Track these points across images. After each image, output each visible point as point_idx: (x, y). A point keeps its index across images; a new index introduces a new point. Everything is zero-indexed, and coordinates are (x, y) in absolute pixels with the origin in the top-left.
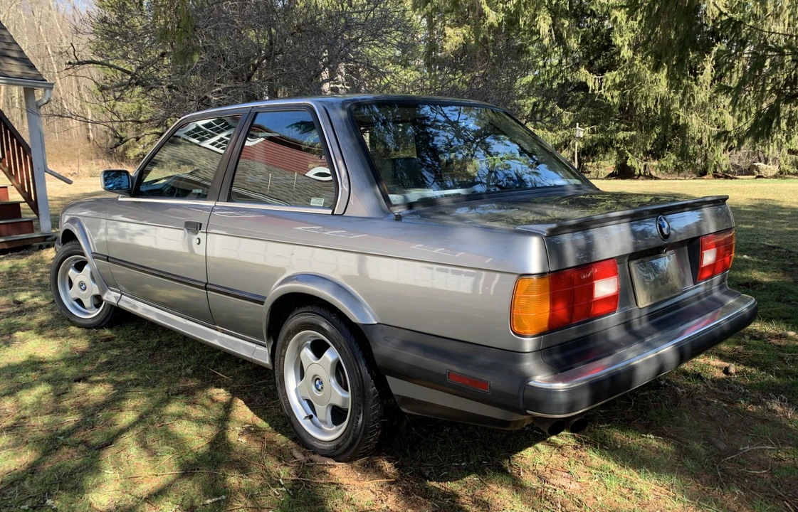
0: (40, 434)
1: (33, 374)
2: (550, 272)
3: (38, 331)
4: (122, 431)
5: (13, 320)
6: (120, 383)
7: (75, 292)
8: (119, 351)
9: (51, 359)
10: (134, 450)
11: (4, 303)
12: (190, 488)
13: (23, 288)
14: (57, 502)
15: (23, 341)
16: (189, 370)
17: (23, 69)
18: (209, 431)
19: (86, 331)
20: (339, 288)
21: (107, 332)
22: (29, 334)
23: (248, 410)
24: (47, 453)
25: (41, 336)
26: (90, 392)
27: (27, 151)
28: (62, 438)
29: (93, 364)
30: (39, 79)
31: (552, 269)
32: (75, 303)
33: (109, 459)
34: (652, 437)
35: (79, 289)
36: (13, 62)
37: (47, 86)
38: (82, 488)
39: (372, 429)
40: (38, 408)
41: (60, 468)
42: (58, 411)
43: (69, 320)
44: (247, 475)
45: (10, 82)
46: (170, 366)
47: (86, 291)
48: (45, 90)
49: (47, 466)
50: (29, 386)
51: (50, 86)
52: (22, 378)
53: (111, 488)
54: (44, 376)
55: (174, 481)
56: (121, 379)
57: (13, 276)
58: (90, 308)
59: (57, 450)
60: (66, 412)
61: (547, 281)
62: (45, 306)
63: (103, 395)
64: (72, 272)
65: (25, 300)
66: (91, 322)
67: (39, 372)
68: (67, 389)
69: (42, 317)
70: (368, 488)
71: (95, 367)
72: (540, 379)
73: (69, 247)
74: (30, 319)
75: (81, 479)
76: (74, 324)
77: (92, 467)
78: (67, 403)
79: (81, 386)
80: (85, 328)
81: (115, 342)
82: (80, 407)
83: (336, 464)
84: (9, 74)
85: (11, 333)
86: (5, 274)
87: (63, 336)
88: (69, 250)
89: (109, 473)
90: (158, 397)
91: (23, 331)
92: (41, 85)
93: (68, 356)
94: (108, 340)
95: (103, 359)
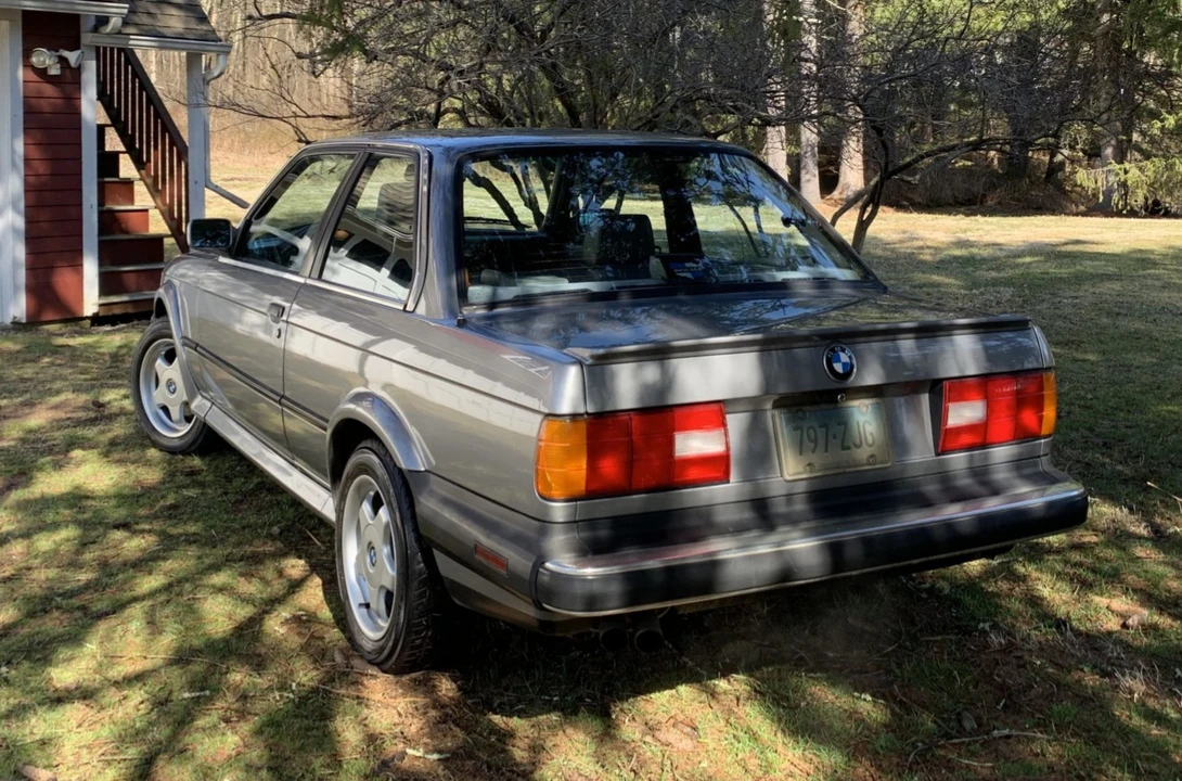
0: (37, 591)
1: (67, 512)
2: (587, 413)
3: (104, 450)
4: (135, 599)
5: (80, 432)
6: (171, 536)
7: (160, 395)
8: (197, 491)
9: (102, 494)
10: (135, 626)
11: (81, 404)
12: (176, 677)
13: (120, 382)
14: (13, 672)
15: (78, 465)
16: (276, 530)
17: (186, 22)
18: (244, 612)
19: (168, 457)
20: (392, 417)
21: (196, 462)
22: (92, 454)
23: (321, 594)
24: (31, 615)
25: (105, 460)
26: (125, 545)
27: (183, 154)
28: (59, 599)
29: (152, 506)
30: (210, 37)
31: (590, 410)
32: (161, 412)
33: (101, 632)
34: (869, 698)
35: (166, 391)
36: (174, 11)
37: (221, 49)
38: (51, 660)
39: (418, 625)
40: (50, 558)
41: (38, 634)
42: (75, 565)
43: (148, 437)
44: (259, 674)
45: (163, 44)
46: (252, 519)
47: (174, 396)
48: (218, 55)
49: (26, 630)
50: (55, 526)
51: (226, 49)
52: (50, 517)
53: (83, 664)
54: (81, 517)
55: (160, 667)
56: (174, 531)
57: (117, 361)
58: (178, 422)
59: (46, 612)
60: (82, 568)
61: (583, 426)
62: (132, 414)
63: (141, 550)
64: (160, 364)
65: (109, 402)
66: (177, 443)
67: (75, 510)
68: (98, 537)
69: (119, 429)
70: (395, 708)
71: (153, 512)
72: (563, 561)
73: (159, 325)
74: (103, 432)
75: (55, 651)
76: (155, 445)
77: (75, 638)
78: (88, 556)
79: (118, 535)
80: (169, 452)
81: (200, 478)
82: (104, 565)
83: (380, 674)
84: (167, 32)
85: (68, 451)
86: (107, 358)
87: (133, 463)
88: (159, 329)
89: (91, 646)
90: (208, 561)
91: (84, 449)
92: (213, 48)
93: (126, 491)
94: (193, 473)
95: (170, 500)
